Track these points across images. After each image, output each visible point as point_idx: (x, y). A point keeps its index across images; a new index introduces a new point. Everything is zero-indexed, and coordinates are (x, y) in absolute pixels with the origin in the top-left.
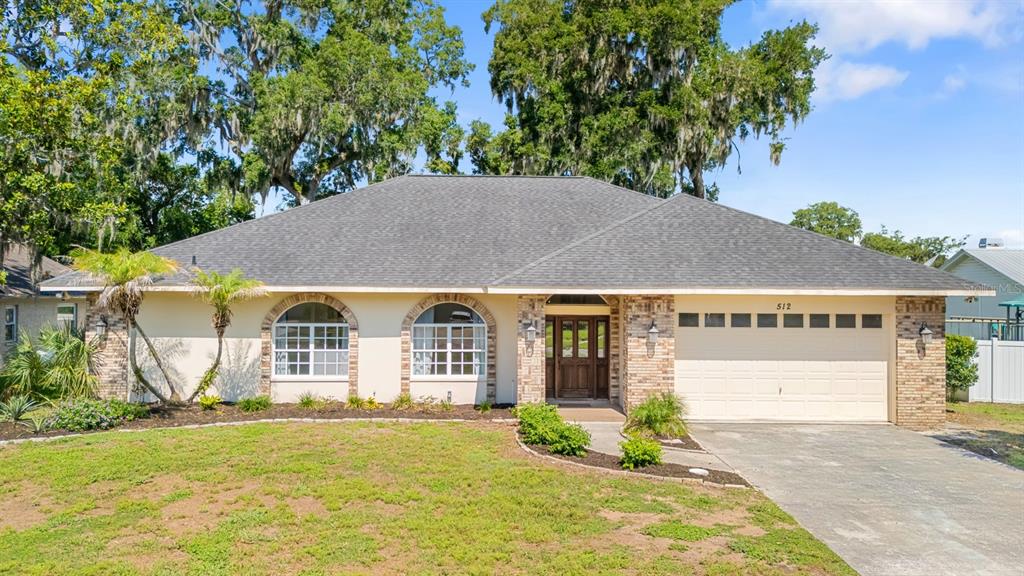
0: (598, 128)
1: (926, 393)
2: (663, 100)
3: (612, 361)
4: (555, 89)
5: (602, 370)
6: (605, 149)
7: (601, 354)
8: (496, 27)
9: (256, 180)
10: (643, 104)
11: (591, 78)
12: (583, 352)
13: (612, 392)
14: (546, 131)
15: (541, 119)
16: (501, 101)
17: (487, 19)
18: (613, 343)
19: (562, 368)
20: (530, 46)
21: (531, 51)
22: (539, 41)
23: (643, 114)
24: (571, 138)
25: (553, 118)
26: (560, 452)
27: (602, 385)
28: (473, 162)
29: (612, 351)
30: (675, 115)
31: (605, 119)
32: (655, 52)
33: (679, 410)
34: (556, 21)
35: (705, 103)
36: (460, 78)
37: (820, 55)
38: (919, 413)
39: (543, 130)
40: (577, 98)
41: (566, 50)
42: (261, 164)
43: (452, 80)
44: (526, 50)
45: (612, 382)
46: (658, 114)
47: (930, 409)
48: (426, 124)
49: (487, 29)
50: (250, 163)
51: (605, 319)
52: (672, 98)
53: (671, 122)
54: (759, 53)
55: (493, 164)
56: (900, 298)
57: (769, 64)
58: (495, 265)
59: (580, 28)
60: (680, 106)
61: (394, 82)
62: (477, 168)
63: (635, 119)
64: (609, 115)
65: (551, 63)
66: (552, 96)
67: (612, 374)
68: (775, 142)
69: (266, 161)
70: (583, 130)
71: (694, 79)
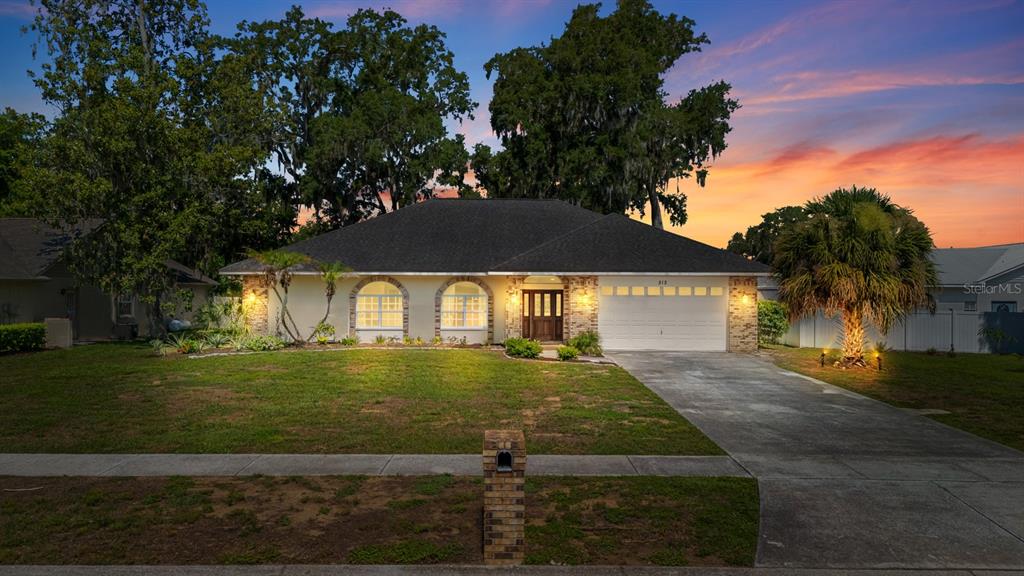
0: (570, 161)
1: (746, 333)
2: (614, 143)
3: (564, 318)
4: (538, 130)
5: (559, 323)
6: (575, 176)
7: (558, 314)
8: (495, 74)
9: (312, 197)
10: (600, 145)
11: (566, 123)
12: (547, 313)
13: (565, 336)
14: (532, 162)
15: (528, 153)
16: (499, 136)
17: (488, 67)
18: (565, 306)
19: (534, 322)
20: (520, 99)
21: (520, 102)
22: (526, 95)
23: (600, 152)
24: (550, 166)
25: (538, 152)
26: (526, 357)
27: (559, 332)
28: (476, 177)
29: (565, 312)
30: (622, 153)
31: (575, 153)
32: (609, 107)
33: (596, 340)
34: (539, 79)
35: (644, 145)
36: (467, 112)
37: (734, 105)
38: (742, 345)
39: (530, 161)
40: (555, 137)
41: (547, 101)
42: (315, 184)
43: (460, 115)
44: (517, 102)
45: (565, 330)
46: (610, 152)
47: (748, 343)
48: (442, 155)
49: (488, 76)
50: (306, 183)
51: (561, 292)
52: (620, 141)
53: (620, 159)
54: (687, 105)
55: (493, 179)
56: (731, 277)
57: (693, 114)
58: (493, 259)
59: (556, 87)
60: (626, 147)
61: (419, 125)
62: (479, 182)
63: (595, 155)
64: (578, 151)
65: (536, 111)
66: (536, 136)
67: (565, 326)
68: (700, 170)
69: (319, 182)
70: (559, 161)
71: (637, 126)
